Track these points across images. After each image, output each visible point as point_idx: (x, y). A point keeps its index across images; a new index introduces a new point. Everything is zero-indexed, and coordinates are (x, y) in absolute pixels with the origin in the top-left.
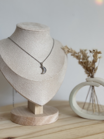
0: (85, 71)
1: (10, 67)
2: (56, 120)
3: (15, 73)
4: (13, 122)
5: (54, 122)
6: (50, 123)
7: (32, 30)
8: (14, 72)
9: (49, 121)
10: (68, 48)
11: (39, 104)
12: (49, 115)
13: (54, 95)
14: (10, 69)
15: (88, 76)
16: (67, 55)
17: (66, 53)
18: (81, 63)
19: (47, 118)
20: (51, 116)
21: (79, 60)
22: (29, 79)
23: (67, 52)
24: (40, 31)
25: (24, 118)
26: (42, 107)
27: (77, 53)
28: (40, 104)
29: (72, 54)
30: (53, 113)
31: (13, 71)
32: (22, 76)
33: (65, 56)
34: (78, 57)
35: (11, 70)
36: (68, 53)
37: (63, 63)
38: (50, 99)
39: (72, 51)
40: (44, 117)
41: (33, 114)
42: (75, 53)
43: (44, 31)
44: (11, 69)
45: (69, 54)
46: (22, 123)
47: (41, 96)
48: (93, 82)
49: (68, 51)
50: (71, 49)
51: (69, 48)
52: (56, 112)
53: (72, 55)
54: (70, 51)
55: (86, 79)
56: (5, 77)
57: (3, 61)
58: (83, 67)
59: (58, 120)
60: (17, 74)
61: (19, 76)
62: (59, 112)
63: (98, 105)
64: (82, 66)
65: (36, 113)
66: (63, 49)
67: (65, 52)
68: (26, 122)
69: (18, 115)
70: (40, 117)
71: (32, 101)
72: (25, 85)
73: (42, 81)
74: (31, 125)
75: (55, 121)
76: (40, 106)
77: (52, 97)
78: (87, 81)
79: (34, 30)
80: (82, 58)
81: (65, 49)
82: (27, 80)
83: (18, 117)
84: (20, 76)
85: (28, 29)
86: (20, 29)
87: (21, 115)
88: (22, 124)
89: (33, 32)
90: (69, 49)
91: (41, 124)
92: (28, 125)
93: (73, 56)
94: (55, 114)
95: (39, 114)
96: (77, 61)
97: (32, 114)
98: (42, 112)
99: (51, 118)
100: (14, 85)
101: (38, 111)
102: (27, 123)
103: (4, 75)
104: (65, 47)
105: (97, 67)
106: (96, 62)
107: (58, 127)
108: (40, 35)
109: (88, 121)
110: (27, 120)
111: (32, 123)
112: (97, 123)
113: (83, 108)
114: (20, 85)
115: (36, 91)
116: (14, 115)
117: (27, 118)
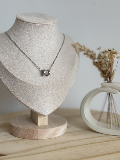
0: (101, 74)
1: (7, 68)
2: (64, 133)
3: (13, 76)
4: (12, 135)
5: (61, 135)
6: (56, 136)
7: (34, 22)
8: (11, 74)
9: (54, 133)
10: (80, 45)
11: (42, 114)
12: (55, 127)
13: (61, 103)
14: (7, 70)
15: (105, 80)
16: (78, 53)
17: (78, 52)
18: (95, 64)
19: (52, 130)
21: (94, 60)
22: (30, 83)
23: (79, 50)
24: (45, 23)
25: (24, 131)
26: (47, 117)
27: (90, 52)
28: (43, 114)
29: (85, 52)
30: (60, 124)
32: (21, 79)
33: (77, 55)
34: (92, 57)
35: (8, 72)
37: (73, 64)
38: (56, 107)
39: (85, 48)
40: (48, 129)
41: (36, 126)
42: (89, 51)
43: (49, 24)
44: (9, 70)
45: (82, 53)
46: (21, 136)
47: (45, 103)
48: (109, 88)
50: (84, 46)
51: (82, 45)
52: (64, 123)
53: (85, 54)
54: (82, 48)
55: (101, 84)
56: (1, 81)
58: (98, 69)
60: (15, 77)
61: (18, 79)
62: (68, 124)
64: (97, 67)
65: (39, 124)
66: (74, 46)
67: (76, 51)
69: (17, 126)
70: (44, 129)
71: (34, 109)
72: (26, 90)
73: (46, 86)
74: (33, 138)
76: (44, 116)
77: (59, 105)
78: (103, 87)
79: (37, 23)
80: (98, 58)
81: (76, 47)
82: (28, 84)
83: (16, 128)
84: (19, 80)
85: (29, 22)
87: (21, 126)
88: (22, 137)
89: (36, 25)
90: (81, 47)
91: (44, 138)
92: (28, 138)
93: (85, 56)
94: (63, 126)
96: (92, 61)
97: (34, 125)
98: (46, 123)
99: (58, 130)
100: (12, 90)
101: (42, 121)
102: (27, 136)
103: (0, 77)
104: (76, 44)
105: (114, 71)
106: (112, 65)
107: (63, 143)
108: (44, 29)
109: (103, 136)
110: (28, 133)
111: (33, 136)
112: (112, 139)
113: (99, 120)
114: (20, 90)
115: (38, 97)
116: (12, 126)
117: (28, 130)
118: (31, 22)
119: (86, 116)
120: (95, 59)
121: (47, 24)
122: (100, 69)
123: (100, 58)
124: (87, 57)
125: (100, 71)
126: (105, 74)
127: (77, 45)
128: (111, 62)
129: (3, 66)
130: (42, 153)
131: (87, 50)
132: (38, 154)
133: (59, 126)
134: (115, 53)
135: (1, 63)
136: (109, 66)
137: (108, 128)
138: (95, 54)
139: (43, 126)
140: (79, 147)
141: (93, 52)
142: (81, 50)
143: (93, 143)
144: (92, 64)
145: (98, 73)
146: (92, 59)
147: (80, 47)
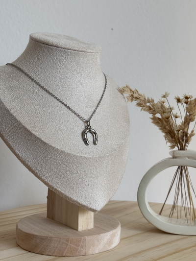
1: (28, 127)
3: (42, 141)
6: (113, 246)
9: (110, 242)
10: (131, 90)
11: (92, 207)
15: (173, 147)
18: (157, 121)
19: (106, 236)
20: (114, 231)
21: (154, 114)
22: (73, 153)
23: (130, 98)
24: (89, 51)
25: (59, 241)
26: (92, 215)
27: (149, 101)
28: (94, 208)
29: (139, 102)
31: (35, 137)
32: (57, 147)
34: (152, 110)
39: (140, 95)
42: (146, 100)
43: (94, 52)
44: (32, 132)
46: (54, 252)
47: (95, 189)
48: (187, 159)
49: (133, 97)
51: (133, 89)
53: (138, 105)
54: (135, 95)
57: (11, 115)
60: (45, 143)
65: (80, 228)
70: (95, 236)
71: (79, 201)
72: (64, 166)
73: (99, 157)
74: (77, 254)
79: (77, 49)
82: (69, 154)
84: (54, 148)
85: (63, 46)
86: (43, 45)
88: (55, 254)
90: (134, 93)
91: (97, 251)
92: (69, 255)
95: (85, 229)
98: (91, 226)
100: (37, 168)
102: (66, 250)
104: (125, 87)
105: (192, 131)
110: (67, 244)
111: (77, 249)
113: (160, 214)
114: (52, 167)
115: (85, 178)
116: (33, 235)
117: (67, 240)
118: (68, 47)
120: (157, 112)
121: (92, 51)
125: (163, 132)
127: (126, 89)
136: (186, 123)
139: (88, 230)
141: (153, 101)
142: (134, 99)
146: (151, 113)
147: (132, 93)
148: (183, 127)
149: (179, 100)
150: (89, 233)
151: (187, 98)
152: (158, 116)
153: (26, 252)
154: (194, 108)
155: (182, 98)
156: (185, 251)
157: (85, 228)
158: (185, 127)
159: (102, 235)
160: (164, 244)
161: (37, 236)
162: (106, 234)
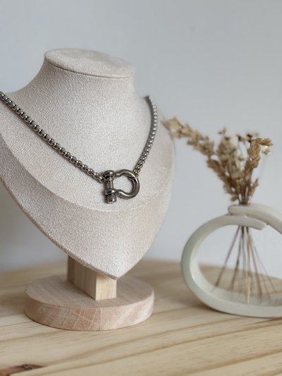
0: (224, 187)
1: (32, 173)
2: (150, 314)
3: (48, 191)
4: (34, 321)
5: (146, 319)
6: (137, 321)
9: (134, 316)
10: (179, 124)
11: (110, 273)
13: (146, 249)
14: (33, 178)
15: (233, 199)
18: (213, 164)
19: (128, 310)
20: (140, 303)
21: (209, 156)
22: (86, 206)
23: (177, 134)
24: (115, 76)
25: (68, 312)
27: (202, 139)
28: (113, 274)
29: (191, 139)
31: (40, 185)
32: (67, 199)
34: (206, 149)
35: (35, 181)
36: (179, 137)
37: (168, 164)
38: (138, 260)
39: (190, 130)
41: (92, 301)
42: (198, 137)
43: (123, 76)
44: (36, 178)
45: (184, 140)
46: (62, 325)
47: (115, 251)
48: (246, 217)
49: (180, 133)
50: (188, 126)
51: (183, 123)
53: (189, 143)
54: (184, 131)
55: (229, 208)
57: (12, 156)
58: (219, 176)
59: (152, 315)
60: (51, 194)
61: (60, 198)
63: (257, 275)
65: (98, 297)
66: (166, 125)
67: (172, 136)
68: (75, 321)
69: (50, 302)
70: (113, 308)
71: (93, 265)
72: (75, 222)
73: (120, 212)
74: (90, 328)
75: (149, 316)
76: (113, 278)
77: (143, 255)
78: (232, 214)
79: (98, 74)
80: (217, 151)
81: (171, 127)
82: (81, 208)
83: (50, 308)
84: (62, 199)
85: (81, 70)
87: (60, 303)
88: (63, 327)
89: (97, 79)
90: (183, 127)
91: (114, 326)
92: (79, 328)
93: (191, 147)
96: (205, 158)
97: (87, 299)
98: (113, 295)
99: (140, 308)
100: (42, 223)
101: (104, 290)
102: (76, 323)
103: (14, 194)
104: (171, 120)
105: (257, 181)
106: (256, 167)
107: (154, 336)
108: (113, 88)
109: (232, 320)
110: (78, 316)
111: (90, 323)
112: (255, 325)
113: (217, 284)
114: (61, 222)
115: (102, 238)
116: (39, 302)
117: (78, 311)
118: (86, 72)
119: (193, 277)
120: (213, 153)
121: (118, 76)
122: (222, 175)
123: (225, 151)
124: (195, 149)
125: (222, 179)
126: (235, 187)
127: (172, 123)
128: (255, 161)
129: (23, 168)
130: (120, 358)
131: (194, 136)
132: (111, 360)
133: (142, 300)
134: (266, 143)
135: (18, 161)
136: (248, 170)
137: (243, 303)
138: (212, 145)
139: (108, 300)
140: (191, 343)
141: (207, 138)
142: (181, 135)
143: (218, 335)
144: (205, 165)
145: (219, 184)
146: (206, 154)
147: (180, 127)
148: (244, 175)
149: (240, 139)
150: (108, 303)
151: (249, 136)
152: (215, 157)
153: (30, 320)
154: (255, 152)
155: (244, 136)
156: (223, 337)
157: (104, 297)
158: (246, 175)
159: (122, 307)
160: (203, 325)
161: (43, 303)
162: (128, 306)
